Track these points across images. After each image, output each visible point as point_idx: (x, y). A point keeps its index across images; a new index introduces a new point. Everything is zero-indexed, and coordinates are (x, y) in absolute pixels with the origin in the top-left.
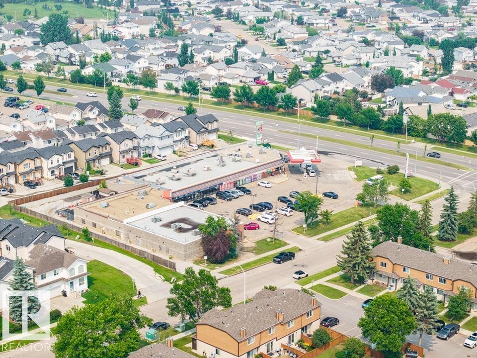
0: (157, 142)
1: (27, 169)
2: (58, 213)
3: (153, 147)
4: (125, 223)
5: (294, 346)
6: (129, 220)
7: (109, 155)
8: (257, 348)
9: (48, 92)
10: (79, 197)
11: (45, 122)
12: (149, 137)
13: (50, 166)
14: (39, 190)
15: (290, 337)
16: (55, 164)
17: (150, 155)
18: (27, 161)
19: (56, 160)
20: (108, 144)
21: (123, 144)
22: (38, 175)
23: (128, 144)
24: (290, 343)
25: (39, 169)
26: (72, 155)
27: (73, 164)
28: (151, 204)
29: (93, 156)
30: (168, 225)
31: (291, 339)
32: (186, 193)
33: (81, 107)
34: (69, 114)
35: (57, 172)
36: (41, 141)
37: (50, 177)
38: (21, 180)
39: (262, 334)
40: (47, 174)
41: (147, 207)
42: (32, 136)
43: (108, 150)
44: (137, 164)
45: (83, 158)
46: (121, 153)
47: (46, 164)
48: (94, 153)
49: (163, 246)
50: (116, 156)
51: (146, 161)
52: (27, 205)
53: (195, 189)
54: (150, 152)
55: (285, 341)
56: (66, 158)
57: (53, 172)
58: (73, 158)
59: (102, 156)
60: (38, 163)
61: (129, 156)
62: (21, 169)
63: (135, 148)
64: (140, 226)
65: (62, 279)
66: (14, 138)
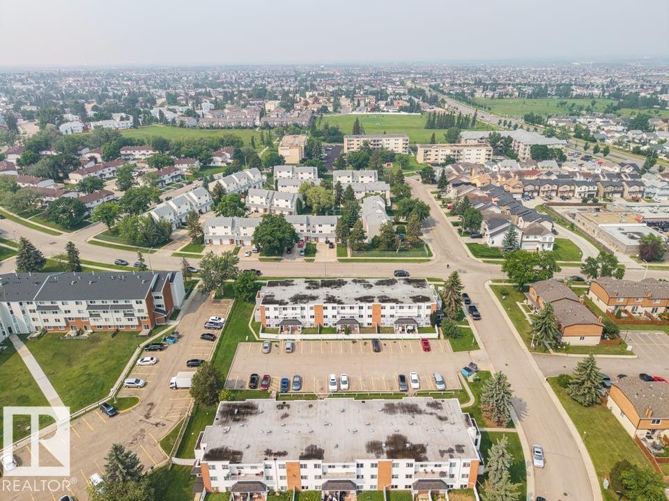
0: (658, 191)
1: (565, 190)
2: (568, 214)
3: (655, 194)
4: (600, 225)
5: (655, 315)
6: (603, 225)
7: (622, 193)
8: (625, 306)
9: (611, 155)
10: (586, 210)
11: (594, 169)
12: (653, 187)
13: (579, 191)
14: (567, 201)
15: (654, 309)
16: (583, 190)
17: (650, 198)
18: (566, 186)
19: (584, 188)
20: (623, 186)
21: (632, 188)
22: (571, 194)
23: (636, 188)
24: (652, 312)
25: (573, 191)
26: (596, 187)
27: (595, 193)
28: (623, 221)
29: (608, 191)
30: (625, 234)
31: (655, 310)
32: (655, 221)
33: (622, 165)
34: (611, 167)
35: (583, 195)
36: (582, 177)
37: (578, 196)
38: (559, 195)
39: (630, 299)
40: (577, 195)
41: (620, 222)
42: (578, 174)
43: (621, 189)
44: (637, 201)
45: (602, 190)
46: (629, 192)
47: (578, 189)
48: (610, 189)
49: (616, 243)
50: (626, 194)
51: (646, 201)
52: (553, 207)
53: (663, 220)
54: (652, 196)
55: (649, 310)
56: (591, 188)
57: (580, 195)
58: (596, 189)
59: (615, 192)
60: (573, 188)
61: (634, 196)
62: (561, 189)
63: (640, 192)
64: (607, 230)
65: (538, 241)
66: (567, 174)
